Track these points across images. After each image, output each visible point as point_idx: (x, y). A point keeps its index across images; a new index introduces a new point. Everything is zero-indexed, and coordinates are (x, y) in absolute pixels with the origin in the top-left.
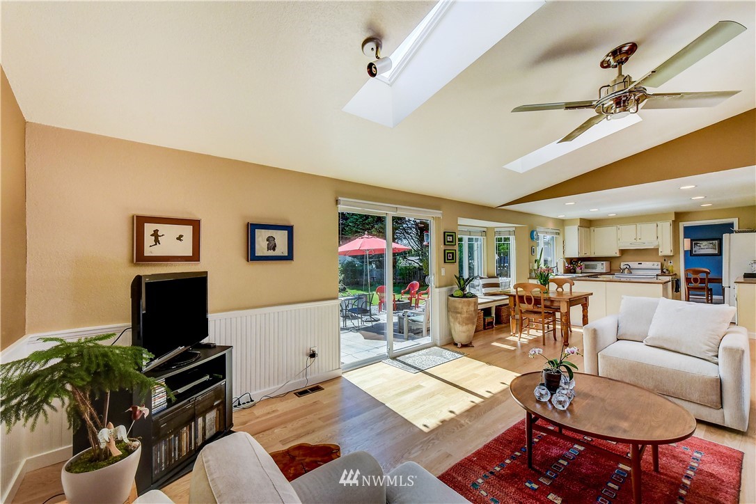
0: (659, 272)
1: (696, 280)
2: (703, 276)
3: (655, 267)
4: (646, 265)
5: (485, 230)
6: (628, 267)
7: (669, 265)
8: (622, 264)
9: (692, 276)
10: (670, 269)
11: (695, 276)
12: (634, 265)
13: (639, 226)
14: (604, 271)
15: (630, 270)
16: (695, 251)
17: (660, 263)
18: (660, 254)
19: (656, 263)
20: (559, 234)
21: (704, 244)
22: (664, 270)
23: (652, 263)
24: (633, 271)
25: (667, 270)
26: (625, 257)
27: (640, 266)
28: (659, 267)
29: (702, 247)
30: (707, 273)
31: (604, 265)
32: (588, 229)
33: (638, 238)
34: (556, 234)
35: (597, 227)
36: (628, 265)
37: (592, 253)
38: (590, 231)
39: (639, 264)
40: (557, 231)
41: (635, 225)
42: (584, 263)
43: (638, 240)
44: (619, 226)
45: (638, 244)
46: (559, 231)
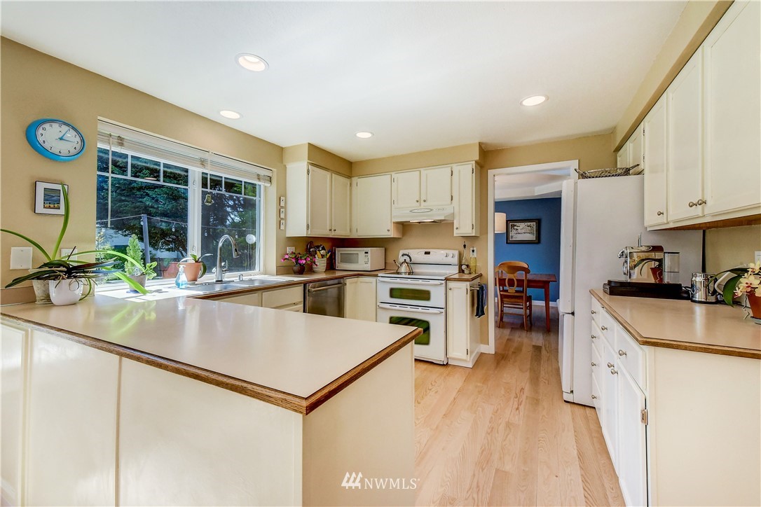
0: (454, 271)
1: (511, 283)
2: (520, 275)
3: (449, 260)
4: (438, 255)
6: (408, 260)
7: (470, 256)
8: (401, 252)
9: (507, 276)
10: (472, 264)
11: (512, 276)
12: (418, 255)
13: (424, 172)
14: (367, 267)
15: (411, 265)
16: (512, 237)
17: (456, 253)
18: (456, 233)
19: (450, 252)
20: (270, 179)
21: (521, 227)
22: (464, 267)
23: (444, 252)
24: (416, 269)
25: (468, 266)
26: (410, 240)
27: (428, 259)
28: (456, 261)
29: (519, 231)
30: (527, 271)
31: (369, 254)
32: (347, 181)
33: (423, 198)
34: (259, 177)
35: (361, 176)
36: (408, 256)
37: (354, 230)
38: (351, 184)
39: (426, 253)
40: (263, 172)
41: (418, 172)
42: (340, 252)
43: (422, 203)
44: (394, 175)
45: (423, 210)
46: (268, 173)
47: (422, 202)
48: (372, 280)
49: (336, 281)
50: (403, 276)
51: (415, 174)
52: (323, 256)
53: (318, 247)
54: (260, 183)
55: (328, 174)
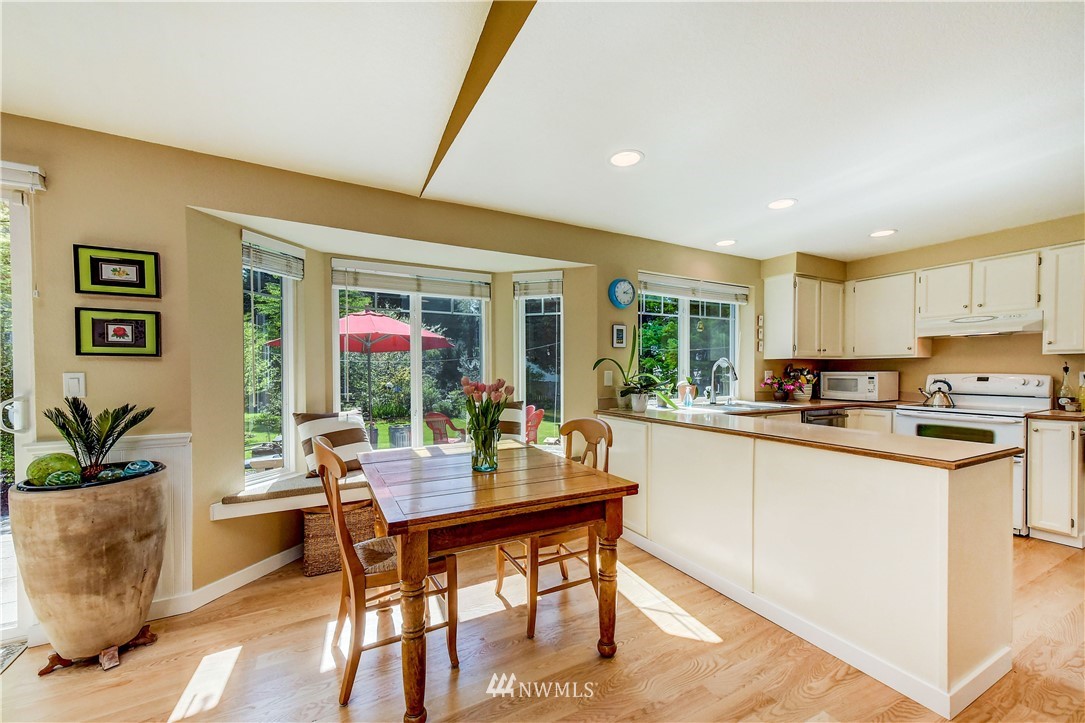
3: (1031, 390)
4: (1002, 382)
5: (488, 279)
6: (945, 388)
7: (1078, 385)
8: (931, 378)
10: (1081, 397)
12: (964, 382)
13: (979, 265)
14: (874, 396)
15: (949, 394)
17: (1047, 379)
18: (1047, 349)
19: (1033, 378)
20: (746, 298)
22: (1063, 401)
23: (1018, 377)
24: (959, 401)
25: (1072, 399)
26: (941, 360)
27: (982, 387)
28: (1045, 391)
31: (876, 380)
32: (839, 287)
33: (976, 303)
34: (736, 297)
35: (861, 278)
36: (945, 382)
37: (849, 349)
38: (844, 292)
39: (979, 379)
40: (740, 291)
41: (968, 267)
42: (826, 376)
43: (975, 308)
44: (920, 273)
45: (976, 320)
46: (745, 291)
47: (975, 306)
48: (887, 413)
49: (827, 412)
50: (937, 409)
51: (964, 269)
52: (808, 381)
53: (802, 371)
54: (734, 303)
55: (816, 284)
